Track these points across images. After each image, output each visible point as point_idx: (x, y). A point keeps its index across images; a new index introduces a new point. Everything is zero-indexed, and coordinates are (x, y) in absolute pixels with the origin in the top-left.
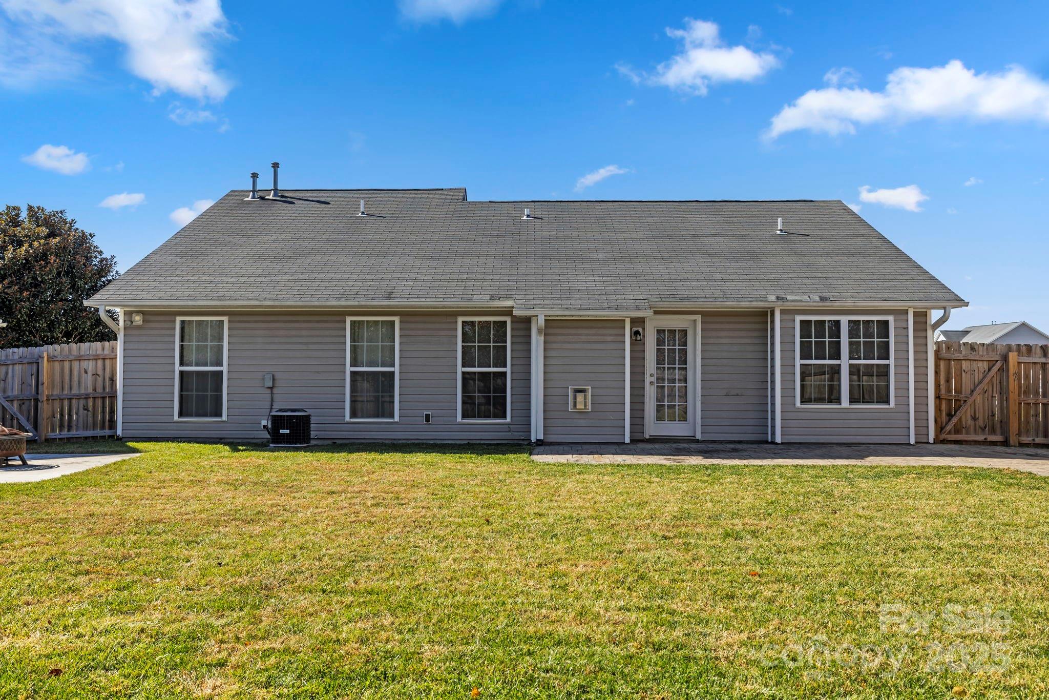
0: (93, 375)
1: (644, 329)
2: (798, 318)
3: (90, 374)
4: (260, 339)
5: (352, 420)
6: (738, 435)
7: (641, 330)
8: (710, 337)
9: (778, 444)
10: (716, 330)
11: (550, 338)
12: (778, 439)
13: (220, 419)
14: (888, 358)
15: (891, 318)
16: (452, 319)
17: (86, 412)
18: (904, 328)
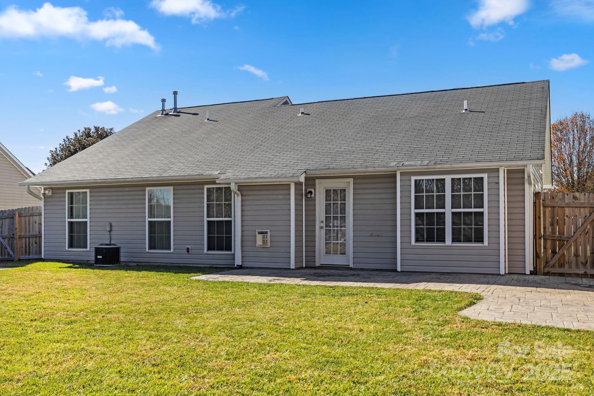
0: (39, 224)
1: (315, 190)
2: (413, 178)
3: (37, 223)
4: (104, 202)
5: (149, 251)
6: (380, 265)
7: (313, 190)
8: (360, 194)
9: (399, 272)
10: (363, 189)
11: (244, 198)
12: (399, 269)
13: (86, 250)
14: (482, 207)
15: (485, 176)
16: (200, 187)
17: (36, 245)
18: (497, 183)
